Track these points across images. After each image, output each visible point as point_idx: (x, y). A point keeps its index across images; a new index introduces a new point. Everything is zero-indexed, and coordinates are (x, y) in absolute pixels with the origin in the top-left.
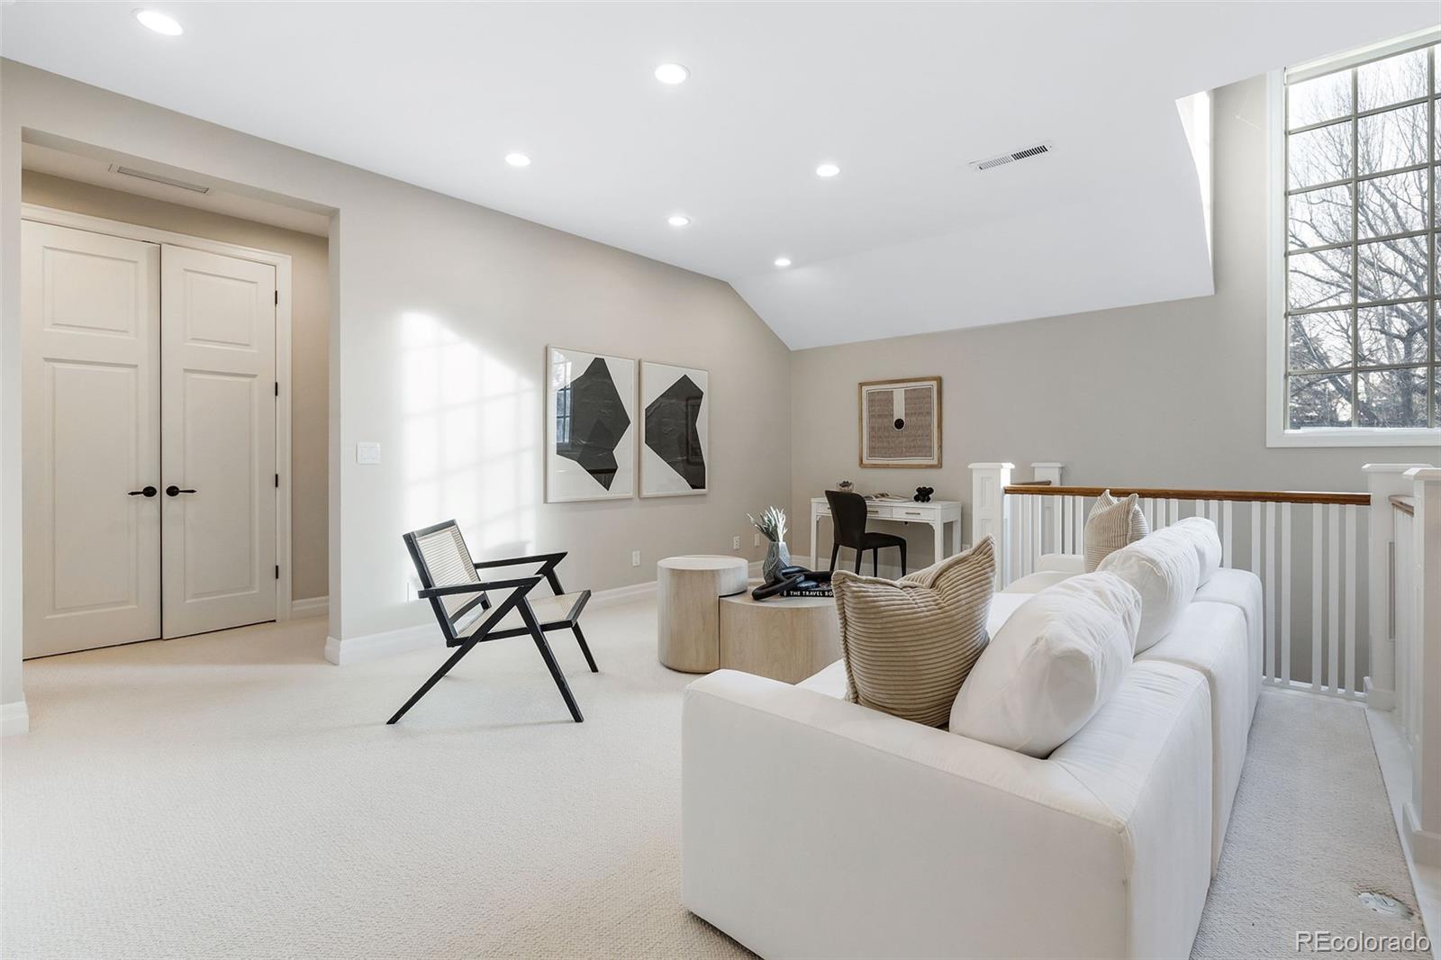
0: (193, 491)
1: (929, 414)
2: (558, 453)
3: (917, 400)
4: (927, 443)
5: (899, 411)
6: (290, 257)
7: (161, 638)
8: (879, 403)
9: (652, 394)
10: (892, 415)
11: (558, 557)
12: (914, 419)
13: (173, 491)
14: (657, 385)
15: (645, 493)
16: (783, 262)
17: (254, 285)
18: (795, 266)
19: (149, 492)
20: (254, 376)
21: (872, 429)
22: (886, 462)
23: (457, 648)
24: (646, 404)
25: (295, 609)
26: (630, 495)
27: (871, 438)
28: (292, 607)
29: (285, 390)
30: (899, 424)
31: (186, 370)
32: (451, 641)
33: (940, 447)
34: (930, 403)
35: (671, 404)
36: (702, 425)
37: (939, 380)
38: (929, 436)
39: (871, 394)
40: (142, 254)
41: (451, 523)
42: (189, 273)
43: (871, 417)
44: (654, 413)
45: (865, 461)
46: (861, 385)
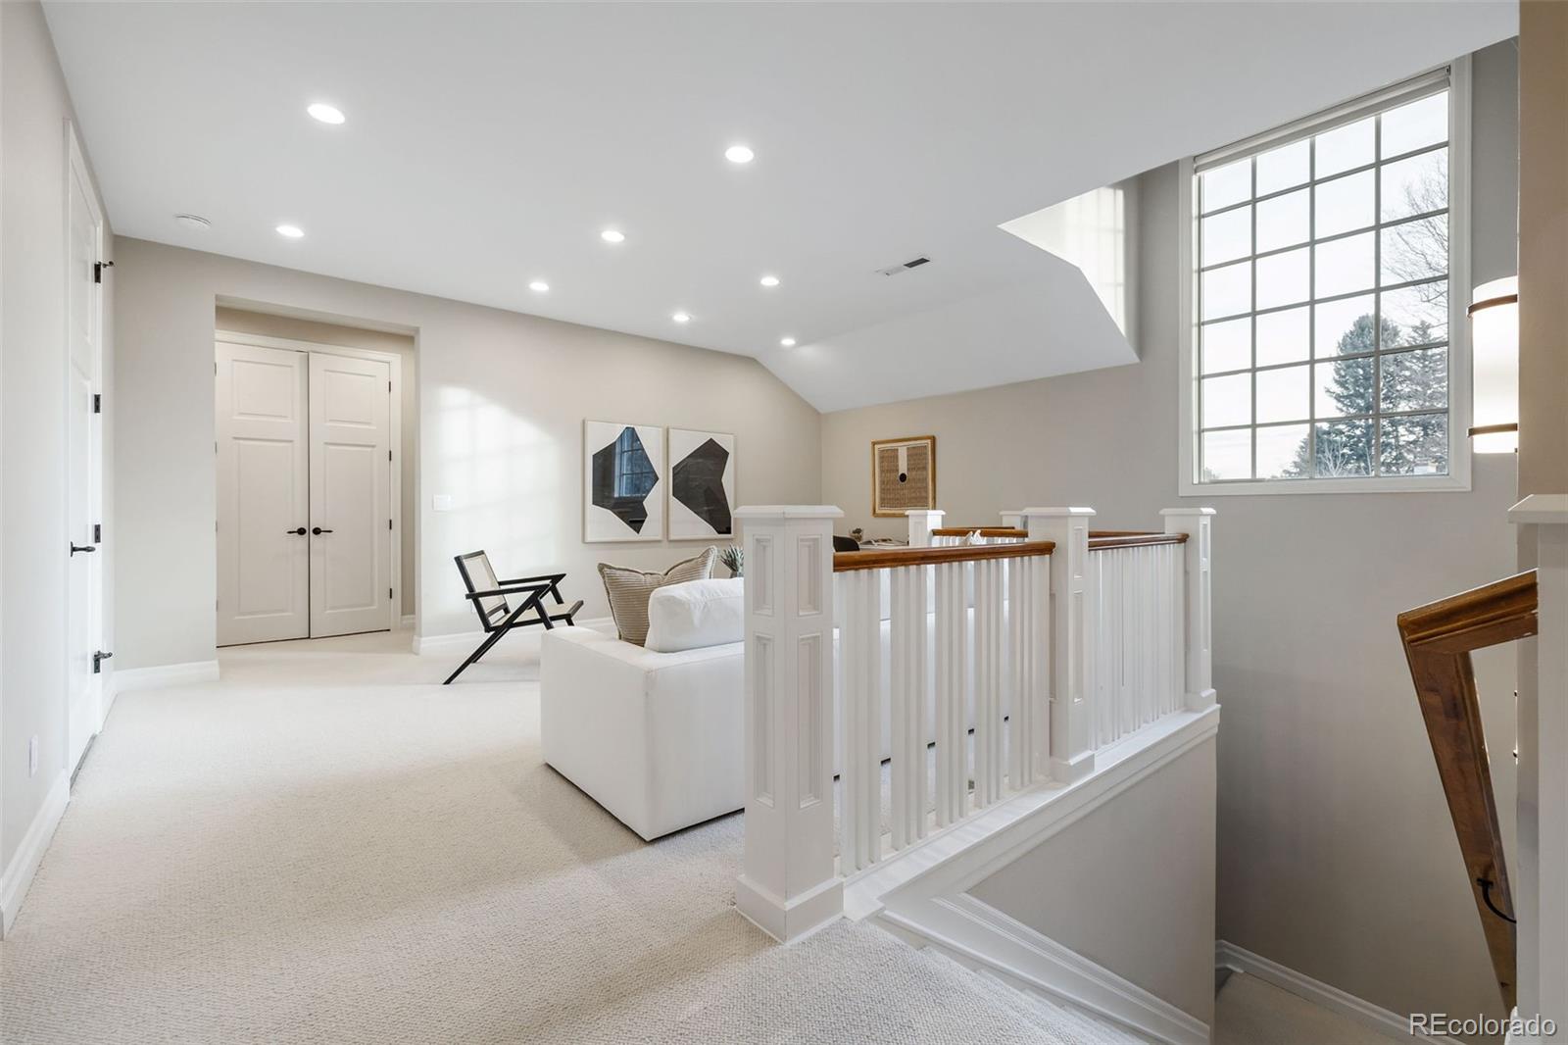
0: (330, 531)
1: (925, 468)
2: (593, 503)
3: (915, 455)
4: (924, 494)
5: (903, 468)
6: (399, 356)
7: (309, 638)
8: (888, 458)
9: (679, 455)
10: (898, 470)
11: (560, 577)
12: (914, 473)
13: (317, 531)
14: (684, 447)
15: (672, 537)
16: (788, 342)
17: (373, 379)
18: (801, 343)
19: (301, 531)
20: (373, 446)
21: (882, 482)
22: (893, 512)
23: (492, 633)
24: (673, 463)
25: (404, 622)
26: (659, 538)
27: (883, 490)
28: (402, 620)
29: (397, 456)
30: (903, 478)
31: (326, 443)
32: (488, 628)
33: (934, 498)
34: (926, 459)
35: (698, 463)
36: (728, 480)
37: (933, 439)
38: (926, 488)
39: (882, 451)
40: (295, 360)
41: (482, 553)
42: (328, 373)
43: (882, 471)
44: (680, 471)
45: (877, 511)
46: (874, 444)
